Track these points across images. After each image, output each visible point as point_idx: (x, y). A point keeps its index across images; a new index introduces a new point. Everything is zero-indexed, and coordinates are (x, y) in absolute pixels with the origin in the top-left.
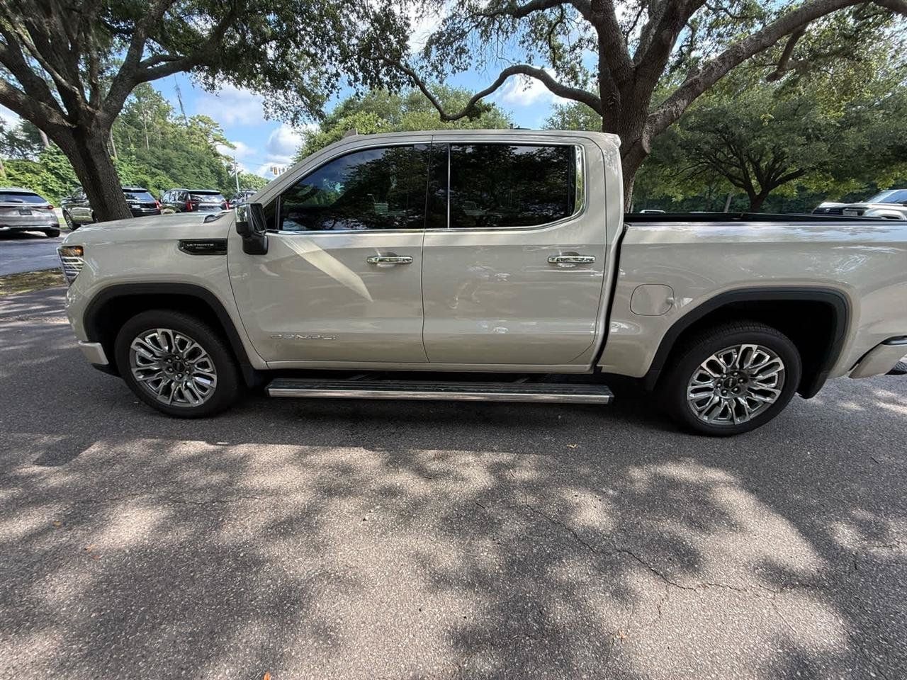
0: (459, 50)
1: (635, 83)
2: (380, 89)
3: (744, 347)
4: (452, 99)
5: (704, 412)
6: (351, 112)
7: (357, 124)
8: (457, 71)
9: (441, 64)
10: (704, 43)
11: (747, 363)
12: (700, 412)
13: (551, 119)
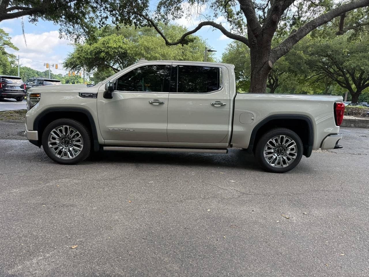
0: (176, 8)
1: (263, 36)
2: (130, 26)
3: (281, 136)
4: (171, 30)
5: (271, 162)
6: (107, 34)
7: (111, 41)
8: (175, 18)
9: (166, 15)
10: (307, 14)
11: (283, 142)
12: (270, 162)
13: (231, 44)
